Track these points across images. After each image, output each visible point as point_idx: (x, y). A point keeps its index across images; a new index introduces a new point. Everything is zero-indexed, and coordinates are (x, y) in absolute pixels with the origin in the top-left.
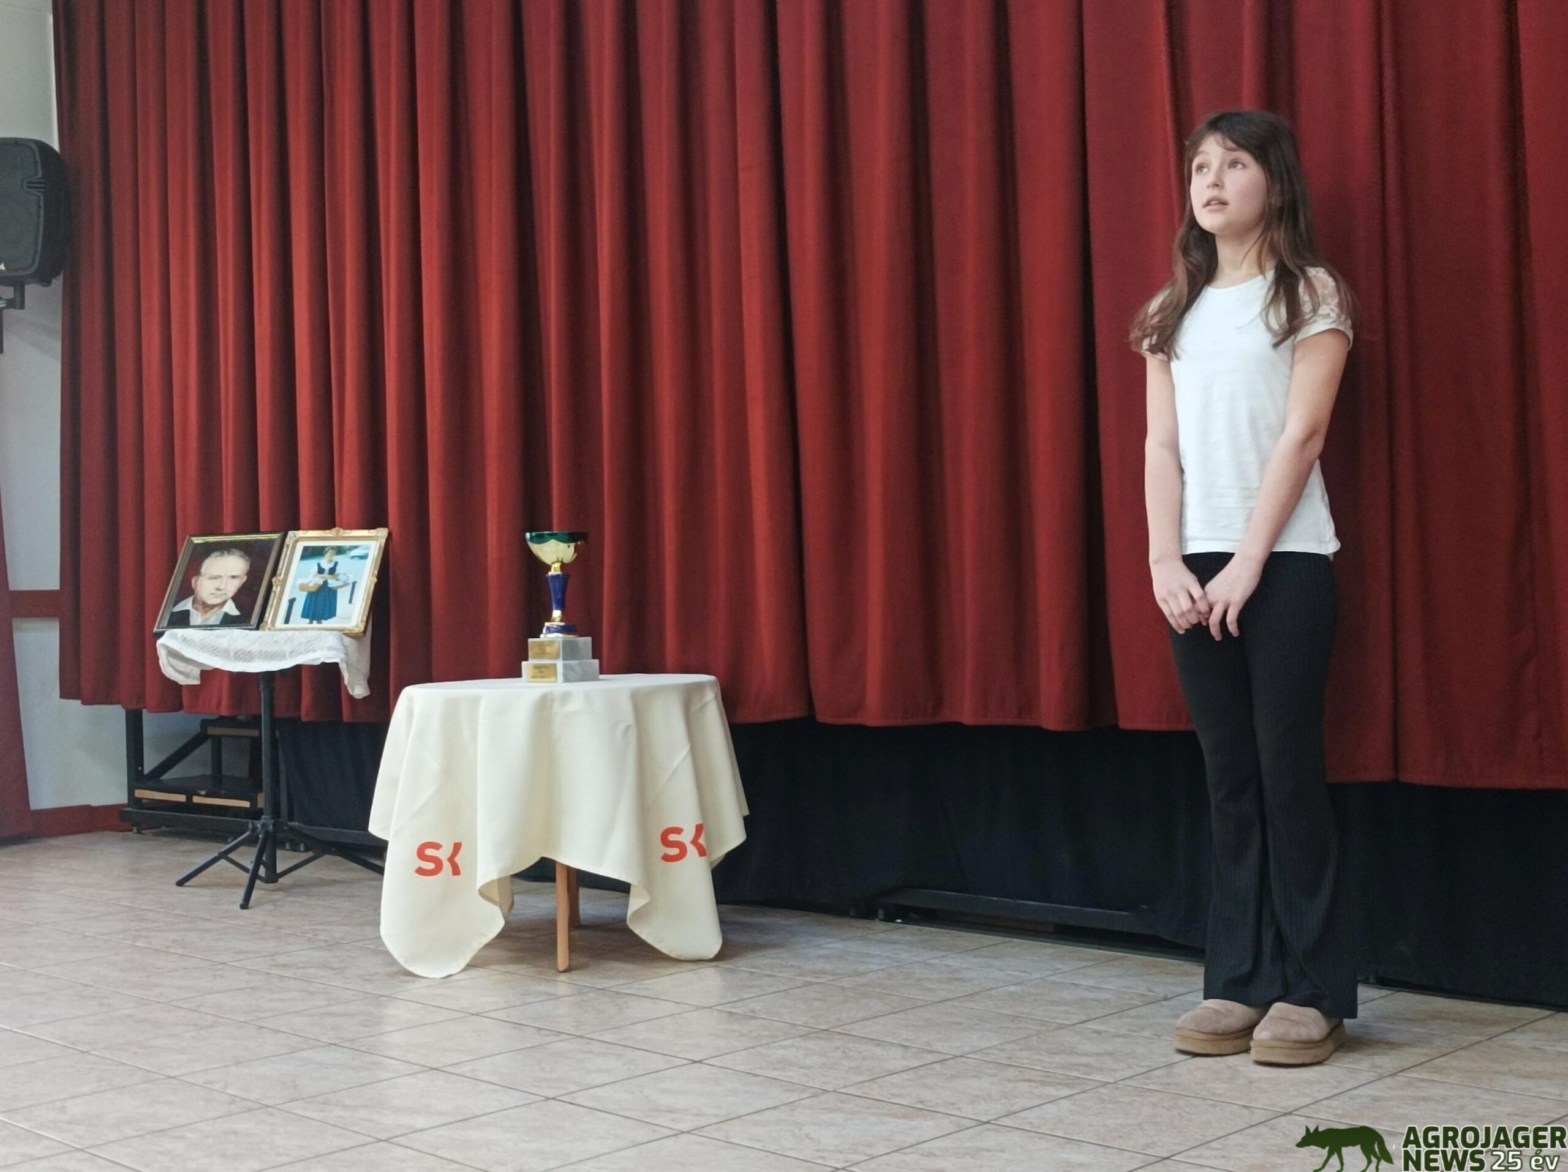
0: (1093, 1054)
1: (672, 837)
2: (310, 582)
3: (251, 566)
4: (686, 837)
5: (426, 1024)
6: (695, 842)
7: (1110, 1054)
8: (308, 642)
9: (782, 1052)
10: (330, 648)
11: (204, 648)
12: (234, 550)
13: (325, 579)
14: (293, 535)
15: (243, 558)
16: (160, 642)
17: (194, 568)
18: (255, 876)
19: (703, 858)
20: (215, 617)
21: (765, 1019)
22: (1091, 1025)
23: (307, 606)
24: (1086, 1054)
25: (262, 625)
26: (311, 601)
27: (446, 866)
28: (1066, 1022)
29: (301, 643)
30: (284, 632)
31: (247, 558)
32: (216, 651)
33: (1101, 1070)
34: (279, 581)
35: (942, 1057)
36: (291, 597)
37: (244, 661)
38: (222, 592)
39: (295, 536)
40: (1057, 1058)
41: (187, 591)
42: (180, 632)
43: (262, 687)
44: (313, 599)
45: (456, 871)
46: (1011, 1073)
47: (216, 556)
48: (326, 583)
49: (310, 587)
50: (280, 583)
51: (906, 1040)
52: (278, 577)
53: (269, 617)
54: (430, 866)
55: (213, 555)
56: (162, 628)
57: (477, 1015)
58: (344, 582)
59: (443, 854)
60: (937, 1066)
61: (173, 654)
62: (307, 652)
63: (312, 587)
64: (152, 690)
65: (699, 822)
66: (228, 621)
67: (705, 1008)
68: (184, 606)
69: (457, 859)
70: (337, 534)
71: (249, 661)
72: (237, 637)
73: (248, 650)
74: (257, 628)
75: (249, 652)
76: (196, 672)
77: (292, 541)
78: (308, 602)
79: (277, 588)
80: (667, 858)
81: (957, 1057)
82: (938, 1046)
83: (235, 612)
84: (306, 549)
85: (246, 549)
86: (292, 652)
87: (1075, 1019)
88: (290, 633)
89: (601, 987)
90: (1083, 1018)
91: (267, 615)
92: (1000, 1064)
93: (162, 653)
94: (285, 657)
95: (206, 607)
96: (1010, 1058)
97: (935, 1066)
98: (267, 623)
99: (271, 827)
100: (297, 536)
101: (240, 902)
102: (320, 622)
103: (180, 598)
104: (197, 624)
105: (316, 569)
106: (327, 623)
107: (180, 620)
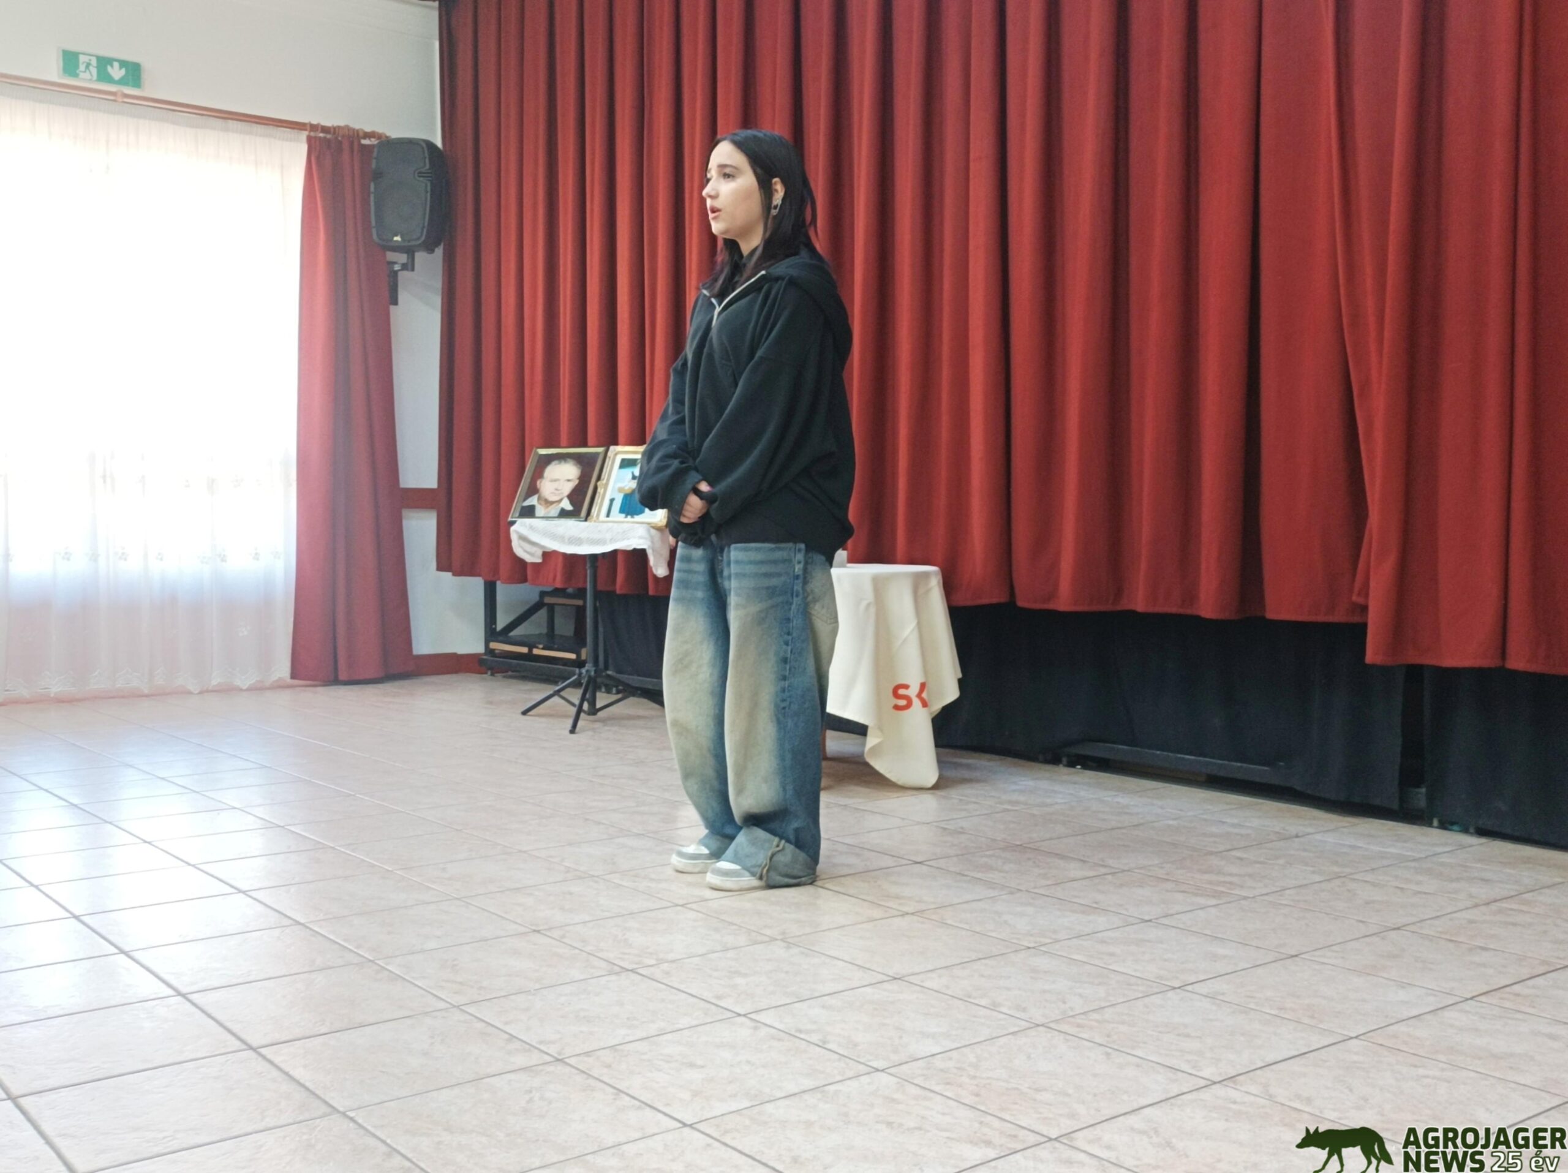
0: (1236, 875)
1: (901, 692)
2: (626, 486)
3: (582, 472)
4: (913, 692)
6: (919, 696)
7: (1250, 876)
8: (624, 532)
9: (985, 859)
10: (641, 537)
11: (546, 534)
12: (569, 460)
14: (613, 449)
15: (575, 465)
16: (513, 529)
17: (539, 473)
18: (580, 710)
19: (925, 709)
20: (554, 511)
21: (972, 834)
22: (1234, 853)
23: (624, 505)
24: (1231, 875)
25: (589, 518)
26: (626, 500)
28: (1213, 850)
29: (619, 533)
30: (605, 525)
31: (579, 466)
32: (554, 537)
33: (1242, 887)
34: (603, 484)
35: (1113, 871)
36: (612, 497)
37: (576, 544)
38: (559, 492)
39: (615, 450)
40: (1207, 877)
41: (533, 490)
42: (528, 521)
43: (588, 565)
44: (629, 498)
46: (1169, 886)
47: (556, 464)
49: (625, 490)
50: (603, 486)
51: (1084, 856)
52: (602, 481)
53: (594, 513)
55: (554, 463)
56: (516, 518)
60: (1110, 877)
61: (523, 538)
62: (624, 539)
63: (628, 489)
64: (505, 568)
65: (923, 681)
67: (924, 823)
68: (532, 501)
71: (579, 545)
72: (571, 525)
73: (580, 536)
74: (586, 520)
75: (580, 538)
76: (539, 552)
77: (613, 454)
78: (624, 501)
79: (601, 488)
80: (897, 708)
81: (1124, 871)
82: (1110, 862)
83: (569, 507)
84: (623, 460)
85: (578, 459)
86: (611, 539)
87: (1221, 848)
88: (610, 525)
89: (842, 803)
90: (1229, 847)
91: (593, 511)
92: (1161, 878)
93: (514, 537)
94: (605, 543)
95: (548, 503)
96: (1168, 874)
97: (1107, 876)
98: (593, 516)
99: (592, 673)
100: (617, 450)
101: (569, 729)
102: (632, 517)
103: (528, 496)
104: (541, 516)
105: (630, 476)
106: (638, 518)
107: (528, 512)
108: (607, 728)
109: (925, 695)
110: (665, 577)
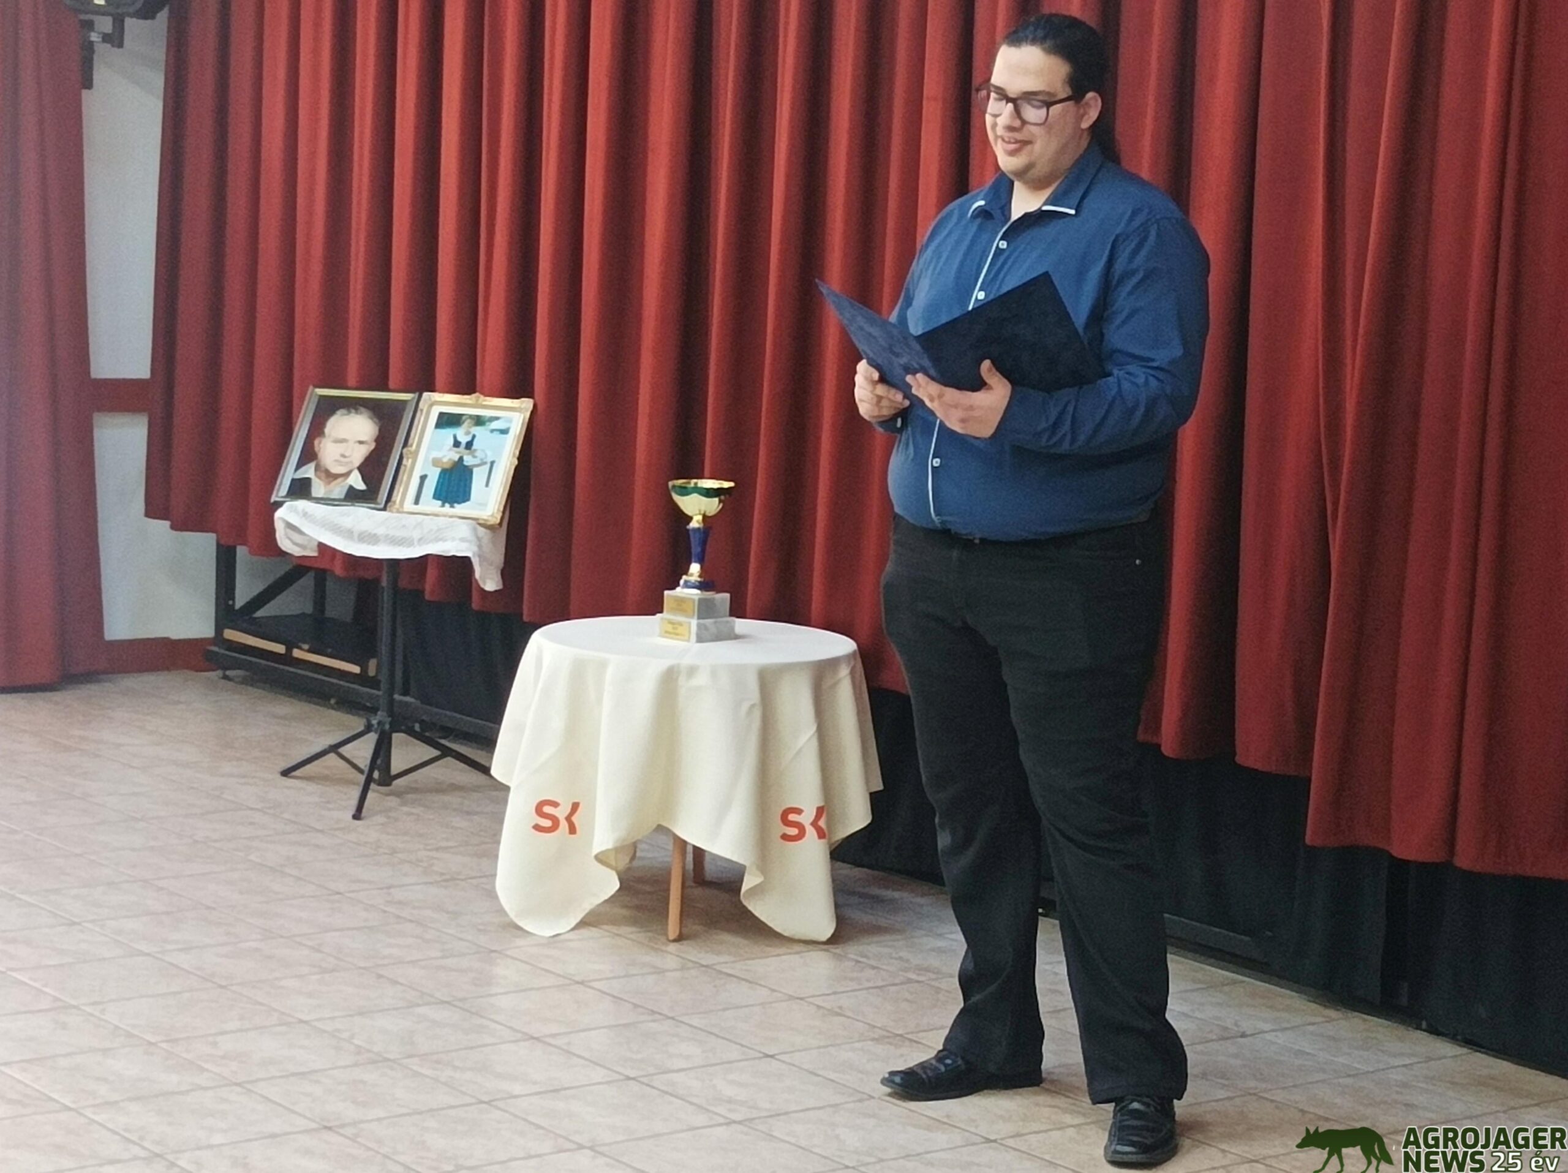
1: (792, 817)
2: (443, 459)
3: (380, 430)
4: (807, 819)
5: (532, 989)
6: (814, 824)
8: (438, 530)
10: (464, 540)
11: (324, 524)
12: (362, 409)
13: (461, 455)
14: (428, 398)
15: (371, 418)
16: (277, 512)
17: (318, 429)
18: (369, 780)
19: (822, 841)
20: (341, 492)
23: (439, 487)
25: (389, 504)
26: (444, 479)
27: (564, 825)
29: (431, 530)
30: (412, 516)
31: (377, 421)
32: (338, 531)
34: (411, 453)
36: (422, 470)
37: (368, 544)
38: (347, 460)
39: (427, 404)
41: (308, 454)
44: (447, 477)
45: (572, 830)
47: (343, 415)
48: (461, 459)
49: (443, 463)
50: (410, 456)
52: (410, 449)
53: (397, 497)
54: (547, 823)
55: (340, 412)
57: (582, 983)
58: (481, 461)
59: (561, 813)
61: (290, 526)
62: (437, 540)
63: (447, 463)
64: (255, 532)
65: (821, 804)
66: (353, 496)
68: (306, 473)
69: (574, 819)
70: (477, 400)
71: (373, 545)
72: (362, 517)
73: (374, 532)
74: (384, 509)
76: (312, 546)
77: (426, 407)
78: (441, 481)
79: (408, 459)
80: (786, 837)
83: (360, 486)
84: (441, 415)
85: (374, 409)
86: (420, 540)
88: (420, 516)
89: (704, 963)
91: (395, 493)
93: (278, 524)
94: (413, 544)
95: (330, 476)
98: (395, 502)
99: (387, 727)
100: (433, 399)
101: (352, 811)
102: (452, 506)
103: (301, 464)
104: (320, 496)
105: (452, 442)
106: (460, 509)
107: (301, 489)
108: (405, 809)
109: (822, 823)
110: (496, 591)
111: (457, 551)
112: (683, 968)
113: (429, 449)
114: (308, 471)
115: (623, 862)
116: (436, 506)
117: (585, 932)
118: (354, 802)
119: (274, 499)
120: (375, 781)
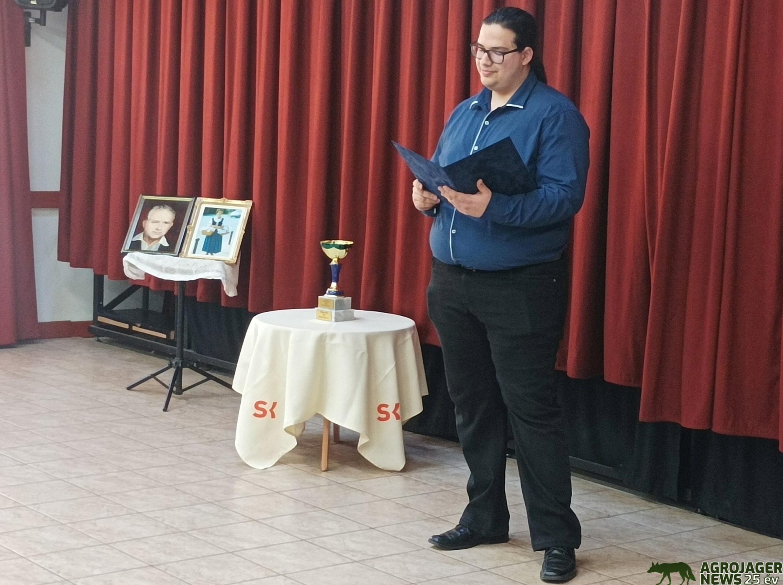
1: (383, 409)
2: (208, 229)
3: (175, 217)
4: (390, 409)
5: (253, 496)
6: (394, 412)
8: (205, 266)
10: (217, 271)
11: (148, 263)
12: (166, 207)
13: (216, 228)
14: (199, 200)
15: (171, 211)
16: (124, 259)
17: (144, 216)
18: (171, 391)
19: (398, 420)
20: (156, 247)
23: (205, 244)
25: (180, 254)
27: (269, 414)
29: (201, 267)
30: (192, 259)
31: (174, 212)
32: (155, 266)
34: (191, 228)
36: (197, 238)
37: (170, 273)
38: (159, 231)
41: (140, 230)
43: (179, 288)
44: (209, 240)
45: (273, 416)
47: (157, 209)
48: (216, 231)
49: (207, 233)
52: (190, 226)
53: (184, 250)
54: (261, 413)
55: (155, 208)
57: (279, 492)
58: (227, 231)
59: (267, 407)
61: (131, 265)
62: (205, 271)
63: (209, 233)
65: (398, 402)
66: (162, 250)
68: (138, 238)
69: (274, 410)
70: (224, 202)
71: (173, 274)
72: (167, 259)
73: (173, 268)
74: (178, 256)
75: (174, 269)
76: (143, 274)
77: (199, 204)
78: (206, 242)
79: (190, 231)
80: (380, 419)
83: (166, 244)
84: (206, 209)
85: (174, 206)
86: (196, 271)
88: (196, 259)
89: (339, 482)
91: (183, 248)
93: (125, 264)
94: (192, 273)
95: (150, 240)
98: (183, 253)
99: (180, 365)
100: (202, 201)
101: (163, 407)
102: (212, 255)
103: (136, 233)
104: (145, 249)
105: (211, 222)
106: (216, 256)
107: (136, 246)
108: (190, 406)
109: (398, 412)
110: (234, 297)
111: (215, 277)
112: (329, 485)
113: (200, 226)
114: (140, 237)
115: (299, 432)
116: (204, 254)
117: (280, 467)
118: (163, 403)
119: (122, 251)
120: (174, 392)
